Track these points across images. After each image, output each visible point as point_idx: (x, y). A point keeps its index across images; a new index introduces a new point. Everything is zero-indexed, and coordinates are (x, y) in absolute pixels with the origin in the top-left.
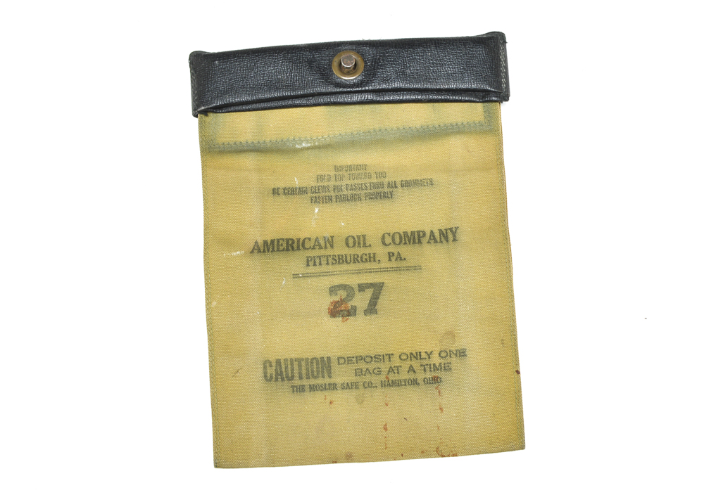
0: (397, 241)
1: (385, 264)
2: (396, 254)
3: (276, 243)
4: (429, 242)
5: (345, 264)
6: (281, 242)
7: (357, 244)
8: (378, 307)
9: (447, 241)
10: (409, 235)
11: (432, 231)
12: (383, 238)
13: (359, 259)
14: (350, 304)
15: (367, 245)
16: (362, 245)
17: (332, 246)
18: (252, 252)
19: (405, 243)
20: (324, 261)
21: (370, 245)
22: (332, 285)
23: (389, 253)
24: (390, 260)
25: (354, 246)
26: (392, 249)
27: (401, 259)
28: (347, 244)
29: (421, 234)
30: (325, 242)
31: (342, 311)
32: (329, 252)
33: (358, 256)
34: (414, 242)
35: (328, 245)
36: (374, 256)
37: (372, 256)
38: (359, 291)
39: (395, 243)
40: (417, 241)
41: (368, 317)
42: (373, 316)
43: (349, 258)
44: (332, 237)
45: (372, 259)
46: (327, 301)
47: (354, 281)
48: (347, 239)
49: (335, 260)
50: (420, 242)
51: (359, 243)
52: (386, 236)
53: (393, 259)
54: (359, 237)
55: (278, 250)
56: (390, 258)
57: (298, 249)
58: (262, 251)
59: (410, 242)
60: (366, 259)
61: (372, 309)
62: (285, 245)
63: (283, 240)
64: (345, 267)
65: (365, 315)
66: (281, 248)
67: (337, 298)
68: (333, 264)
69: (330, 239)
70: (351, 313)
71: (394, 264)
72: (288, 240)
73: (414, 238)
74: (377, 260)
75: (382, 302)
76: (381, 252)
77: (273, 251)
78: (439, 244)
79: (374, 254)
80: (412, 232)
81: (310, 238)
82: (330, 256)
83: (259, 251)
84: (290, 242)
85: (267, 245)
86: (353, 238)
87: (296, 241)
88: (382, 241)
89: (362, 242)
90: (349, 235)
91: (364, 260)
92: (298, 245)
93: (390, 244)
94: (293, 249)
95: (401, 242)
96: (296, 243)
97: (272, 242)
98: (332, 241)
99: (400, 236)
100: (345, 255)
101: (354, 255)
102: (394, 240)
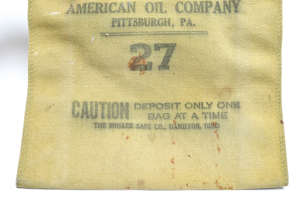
0: (189, 9)
1: (178, 28)
2: (187, 20)
3: (87, 6)
4: (214, 12)
5: (144, 26)
6: (91, 5)
7: (155, 10)
8: (170, 64)
9: (230, 11)
10: (199, 4)
11: (217, 2)
12: (177, 6)
13: (156, 22)
14: (147, 60)
15: (163, 11)
17: (134, 11)
18: (68, 13)
19: (195, 12)
20: (127, 23)
21: (166, 11)
22: (133, 43)
23: (181, 19)
24: (182, 25)
25: (152, 11)
26: (184, 16)
27: (191, 25)
28: (147, 9)
29: (209, 4)
30: (128, 7)
31: (140, 65)
32: (131, 15)
33: (155, 20)
34: (203, 11)
35: (130, 8)
36: (169, 21)
37: (167, 20)
38: (155, 50)
39: (186, 11)
40: (205, 10)
41: (162, 71)
42: (166, 71)
43: (147, 21)
44: (134, 3)
45: (167, 24)
46: (128, 57)
47: (151, 41)
48: (147, 5)
49: (136, 22)
50: (207, 11)
51: (157, 9)
52: (180, 4)
53: (185, 24)
54: (156, 3)
55: (89, 12)
56: (182, 23)
57: (106, 12)
58: (75, 12)
59: (199, 10)
60: (162, 23)
61: (165, 65)
62: (94, 9)
63: (93, 3)
64: (144, 29)
65: (159, 70)
66: (91, 10)
67: (136, 55)
68: (134, 26)
70: (148, 67)
71: (185, 29)
72: (97, 4)
73: (203, 7)
74: (171, 24)
75: (174, 60)
76: (175, 17)
77: (85, 12)
78: (223, 14)
79: (169, 19)
80: (201, 2)
81: (116, 3)
82: (132, 19)
83: (73, 12)
84: (99, 6)
85: (80, 8)
86: (152, 4)
87: (104, 5)
88: (176, 9)
89: (159, 8)
90: (148, 2)
91: (161, 24)
92: (106, 8)
93: (182, 11)
94: (101, 12)
95: (191, 10)
96: (104, 7)
97: (84, 5)
98: (134, 6)
99: (191, 5)
100: (145, 18)
101: (152, 19)
102: (185, 8)
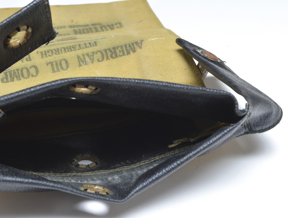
0: (25, 71)
2: (25, 61)
3: (126, 52)
6: (121, 54)
7: (58, 63)
10: (15, 78)
12: (37, 72)
15: (50, 65)
16: (54, 63)
17: (78, 57)
18: (142, 41)
19: (18, 70)
21: (47, 65)
25: (61, 61)
26: (28, 64)
28: (67, 62)
29: (5, 80)
30: (85, 59)
32: (79, 52)
33: (55, 53)
34: (10, 72)
35: (82, 58)
37: (44, 56)
39: (27, 69)
44: (80, 65)
45: (44, 53)
48: (68, 67)
50: (6, 73)
51: (57, 64)
52: (35, 74)
54: (58, 70)
55: (122, 47)
58: (135, 44)
59: (15, 73)
62: (117, 51)
63: (120, 56)
66: (120, 48)
69: (81, 63)
72: (116, 56)
73: (11, 76)
74: (40, 53)
76: (37, 61)
77: (126, 46)
79: (42, 57)
80: (14, 81)
81: (98, 61)
82: (78, 49)
83: (136, 43)
84: (114, 55)
85: (132, 49)
86: (62, 68)
87: (110, 57)
88: (38, 69)
89: (55, 66)
90: (67, 70)
91: (50, 52)
92: (107, 54)
93: (30, 68)
94: (109, 50)
95: (22, 71)
96: (109, 55)
97: (129, 53)
98: (79, 62)
99: (23, 76)
100: (66, 52)
101: (59, 54)
102: (28, 71)
